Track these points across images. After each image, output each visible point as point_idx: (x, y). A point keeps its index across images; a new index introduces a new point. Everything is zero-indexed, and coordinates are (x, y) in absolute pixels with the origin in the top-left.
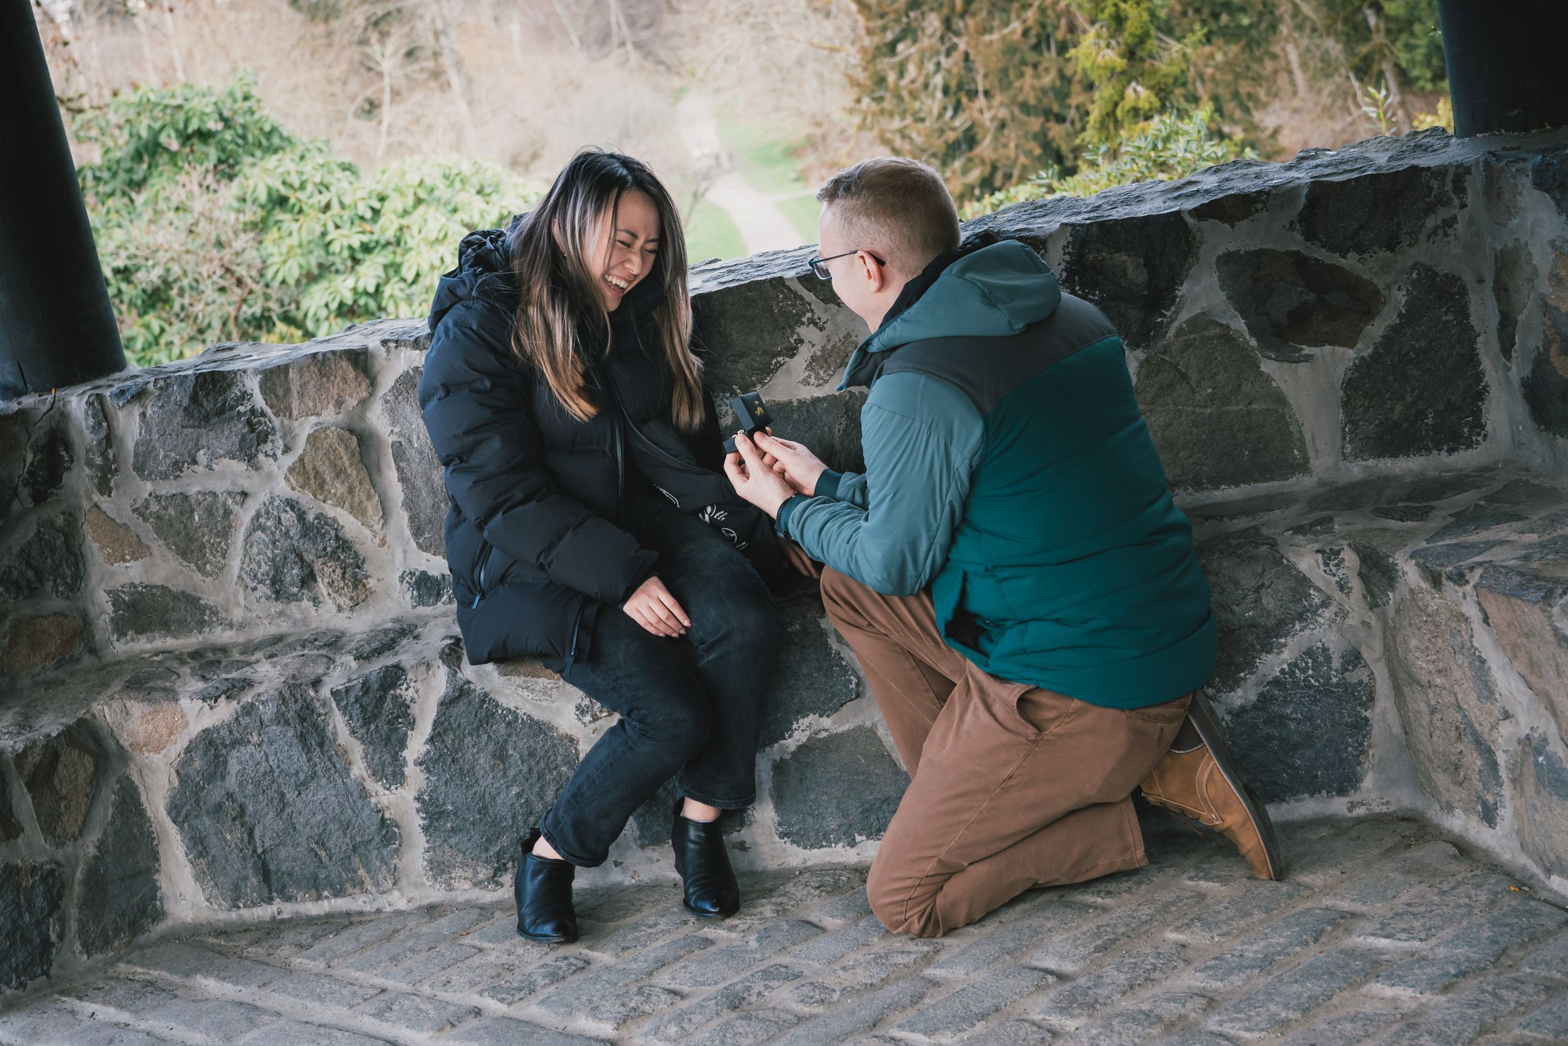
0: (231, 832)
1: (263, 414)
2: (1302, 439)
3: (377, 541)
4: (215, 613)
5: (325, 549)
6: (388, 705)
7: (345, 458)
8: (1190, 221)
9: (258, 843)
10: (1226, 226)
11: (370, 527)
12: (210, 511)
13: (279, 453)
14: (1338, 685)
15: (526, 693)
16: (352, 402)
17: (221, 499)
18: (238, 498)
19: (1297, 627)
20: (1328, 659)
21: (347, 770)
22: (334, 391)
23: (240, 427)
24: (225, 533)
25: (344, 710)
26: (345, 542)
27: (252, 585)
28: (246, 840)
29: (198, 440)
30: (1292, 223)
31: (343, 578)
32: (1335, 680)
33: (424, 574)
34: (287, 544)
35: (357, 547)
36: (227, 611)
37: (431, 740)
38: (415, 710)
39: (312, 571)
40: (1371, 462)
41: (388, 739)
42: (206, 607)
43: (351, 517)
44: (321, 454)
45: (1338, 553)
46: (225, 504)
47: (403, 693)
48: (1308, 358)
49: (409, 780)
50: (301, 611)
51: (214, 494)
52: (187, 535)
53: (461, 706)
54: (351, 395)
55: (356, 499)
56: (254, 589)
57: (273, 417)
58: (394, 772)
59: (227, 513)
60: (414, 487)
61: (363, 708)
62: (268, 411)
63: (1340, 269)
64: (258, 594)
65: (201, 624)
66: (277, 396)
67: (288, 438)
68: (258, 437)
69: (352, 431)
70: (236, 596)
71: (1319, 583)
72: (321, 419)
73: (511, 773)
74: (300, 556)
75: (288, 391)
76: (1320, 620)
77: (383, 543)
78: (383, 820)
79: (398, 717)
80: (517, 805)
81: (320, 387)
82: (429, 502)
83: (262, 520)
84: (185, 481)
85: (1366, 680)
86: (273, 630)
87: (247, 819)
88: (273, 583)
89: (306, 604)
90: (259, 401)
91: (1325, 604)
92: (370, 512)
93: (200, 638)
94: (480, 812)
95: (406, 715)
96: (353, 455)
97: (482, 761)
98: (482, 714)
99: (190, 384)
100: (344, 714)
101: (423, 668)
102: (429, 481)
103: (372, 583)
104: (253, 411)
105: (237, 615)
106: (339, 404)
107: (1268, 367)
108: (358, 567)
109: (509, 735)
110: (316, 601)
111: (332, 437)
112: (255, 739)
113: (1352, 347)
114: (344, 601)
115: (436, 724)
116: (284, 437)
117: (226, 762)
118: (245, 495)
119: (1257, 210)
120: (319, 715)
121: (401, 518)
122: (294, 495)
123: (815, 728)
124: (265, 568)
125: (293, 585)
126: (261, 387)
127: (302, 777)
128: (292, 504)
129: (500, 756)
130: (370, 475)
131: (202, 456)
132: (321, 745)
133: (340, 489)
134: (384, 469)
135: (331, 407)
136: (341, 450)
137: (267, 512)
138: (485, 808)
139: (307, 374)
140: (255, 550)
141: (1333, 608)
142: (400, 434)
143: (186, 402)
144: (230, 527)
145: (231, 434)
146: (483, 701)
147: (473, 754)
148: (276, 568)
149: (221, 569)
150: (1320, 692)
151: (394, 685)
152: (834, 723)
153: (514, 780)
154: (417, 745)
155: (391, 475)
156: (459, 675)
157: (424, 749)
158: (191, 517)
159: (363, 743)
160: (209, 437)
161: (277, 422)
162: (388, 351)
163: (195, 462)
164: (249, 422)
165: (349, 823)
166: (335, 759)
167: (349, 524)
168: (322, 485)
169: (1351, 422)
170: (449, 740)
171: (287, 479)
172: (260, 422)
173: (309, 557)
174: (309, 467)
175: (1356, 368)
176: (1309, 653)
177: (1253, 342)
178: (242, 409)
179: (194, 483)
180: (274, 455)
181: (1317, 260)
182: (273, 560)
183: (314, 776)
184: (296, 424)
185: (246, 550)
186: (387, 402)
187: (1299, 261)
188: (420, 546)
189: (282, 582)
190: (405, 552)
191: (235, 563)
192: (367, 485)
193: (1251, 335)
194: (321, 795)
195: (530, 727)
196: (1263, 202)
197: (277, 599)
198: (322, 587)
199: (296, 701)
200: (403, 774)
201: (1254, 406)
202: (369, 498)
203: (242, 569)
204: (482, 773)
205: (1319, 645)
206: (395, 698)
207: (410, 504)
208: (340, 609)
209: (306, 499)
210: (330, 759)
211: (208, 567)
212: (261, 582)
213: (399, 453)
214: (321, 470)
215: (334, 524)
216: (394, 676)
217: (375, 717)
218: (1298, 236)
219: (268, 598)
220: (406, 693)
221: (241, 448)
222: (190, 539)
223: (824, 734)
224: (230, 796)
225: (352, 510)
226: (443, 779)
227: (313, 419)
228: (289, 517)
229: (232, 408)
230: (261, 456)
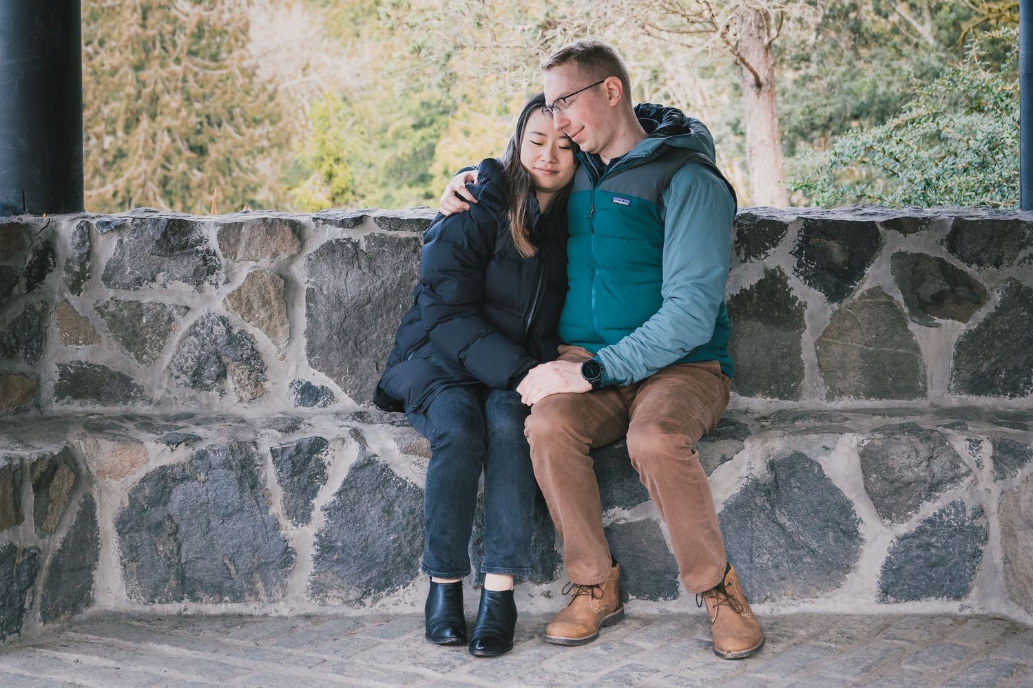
0: (164, 544)
1: (215, 254)
2: (925, 376)
3: (280, 356)
4: (140, 391)
5: (242, 356)
6: (312, 464)
7: (272, 294)
8: (880, 229)
9: (183, 554)
10: (902, 235)
11: (277, 344)
12: (157, 317)
13: (221, 283)
14: (969, 526)
15: (417, 467)
16: (284, 256)
17: (169, 309)
18: (183, 310)
19: (948, 487)
20: (964, 510)
21: (267, 508)
22: (273, 246)
23: (197, 261)
24: (165, 335)
25: (277, 464)
26: (257, 353)
27: (176, 373)
28: (175, 552)
29: (161, 265)
30: (942, 240)
31: (249, 379)
32: (967, 524)
33: (309, 383)
34: (211, 348)
35: (264, 358)
36: (150, 391)
37: (340, 493)
38: (329, 471)
39: (225, 370)
40: (964, 396)
41: (305, 489)
42: (135, 385)
43: (265, 336)
44: (255, 288)
45: (980, 442)
46: (170, 313)
47: (323, 457)
48: (938, 325)
49: (313, 521)
50: (208, 399)
51: (164, 306)
52: (134, 331)
53: (367, 471)
54: (285, 251)
55: (273, 324)
56: (177, 377)
57: (221, 257)
58: (303, 513)
59: (171, 320)
60: (316, 322)
61: (294, 465)
62: (219, 253)
63: (965, 273)
64: (179, 381)
65: (127, 398)
66: (229, 243)
67: (230, 274)
68: (208, 270)
69: (281, 276)
70: (161, 380)
71: (965, 460)
72: (258, 264)
73: (394, 524)
74: (219, 358)
75: (238, 241)
76: (961, 483)
77: (284, 357)
78: (287, 547)
79: (317, 474)
80: (391, 548)
81: (264, 242)
82: (326, 334)
83: (198, 329)
84: (141, 293)
85: (984, 526)
86: (184, 409)
87: (178, 536)
88: (194, 375)
89: (214, 393)
90: (214, 244)
91: (967, 474)
92: (280, 334)
93: (124, 408)
94: (362, 550)
95: (322, 473)
96: (279, 292)
97: (372, 513)
98: (381, 479)
99: (162, 225)
100: (277, 467)
101: (340, 442)
102: (329, 318)
103: (267, 385)
104: (208, 251)
105: (158, 395)
106: (275, 255)
107: (913, 327)
108: (261, 372)
109: (397, 497)
110: (222, 392)
111: (266, 278)
112: (202, 477)
113: (965, 323)
114: (246, 395)
115: (346, 481)
116: (226, 273)
117: (170, 492)
118: (188, 308)
119: (921, 229)
120: (256, 466)
121: (302, 342)
122: (226, 314)
123: (617, 516)
124: (190, 363)
125: (208, 378)
126: (219, 236)
127: (230, 509)
128: (224, 320)
129: (388, 510)
130: (287, 308)
131: (161, 277)
132: (252, 487)
133: (263, 314)
134: (297, 306)
135: (268, 257)
136: (271, 288)
137: (203, 323)
138: (366, 547)
139: (256, 232)
140: (186, 349)
141: (971, 478)
142: (314, 284)
143: (158, 236)
144: (170, 330)
145: (189, 264)
146: (384, 470)
147: (367, 508)
148: (199, 364)
149: (154, 360)
150: (955, 530)
151: (318, 451)
152: (632, 515)
153: (395, 529)
154: (326, 495)
155: (301, 311)
156: (367, 449)
157: (331, 499)
158: (140, 319)
159: (285, 489)
160: (169, 264)
161: (223, 261)
162: (317, 226)
163: (154, 280)
164: (204, 258)
165: (259, 547)
166: (260, 499)
167: (262, 340)
168: (250, 310)
169: (957, 369)
170: (351, 495)
171: (225, 302)
172: (211, 259)
173: (225, 360)
174: (244, 296)
175: (966, 336)
176: (953, 504)
177: (906, 310)
178: (199, 248)
179: (148, 296)
180: (217, 284)
181: (952, 265)
182: (199, 358)
183: (241, 510)
184: (237, 265)
185: (179, 348)
186: (310, 260)
187: (942, 264)
188: (311, 364)
189: (200, 375)
190: (298, 366)
191: (167, 357)
192: (283, 315)
193: (906, 306)
194: (240, 525)
195: (415, 492)
196: (926, 225)
197: (193, 387)
198: (230, 383)
199: (241, 454)
200: (309, 516)
201: (900, 350)
202: (282, 324)
203: (172, 361)
204: (370, 522)
205: (959, 500)
206: (318, 460)
207: (310, 333)
208: (241, 400)
209: (235, 318)
210: (256, 499)
211: (145, 357)
212: (184, 373)
213: (311, 296)
214: (252, 299)
215: (251, 339)
216: (319, 444)
217: (301, 471)
218: (944, 249)
219: (186, 385)
220: (325, 457)
221: (194, 275)
222: (135, 334)
223: (623, 522)
224: (170, 517)
225: (268, 331)
226: (340, 523)
227: (252, 264)
228: (219, 329)
229: (192, 246)
230: (206, 284)
